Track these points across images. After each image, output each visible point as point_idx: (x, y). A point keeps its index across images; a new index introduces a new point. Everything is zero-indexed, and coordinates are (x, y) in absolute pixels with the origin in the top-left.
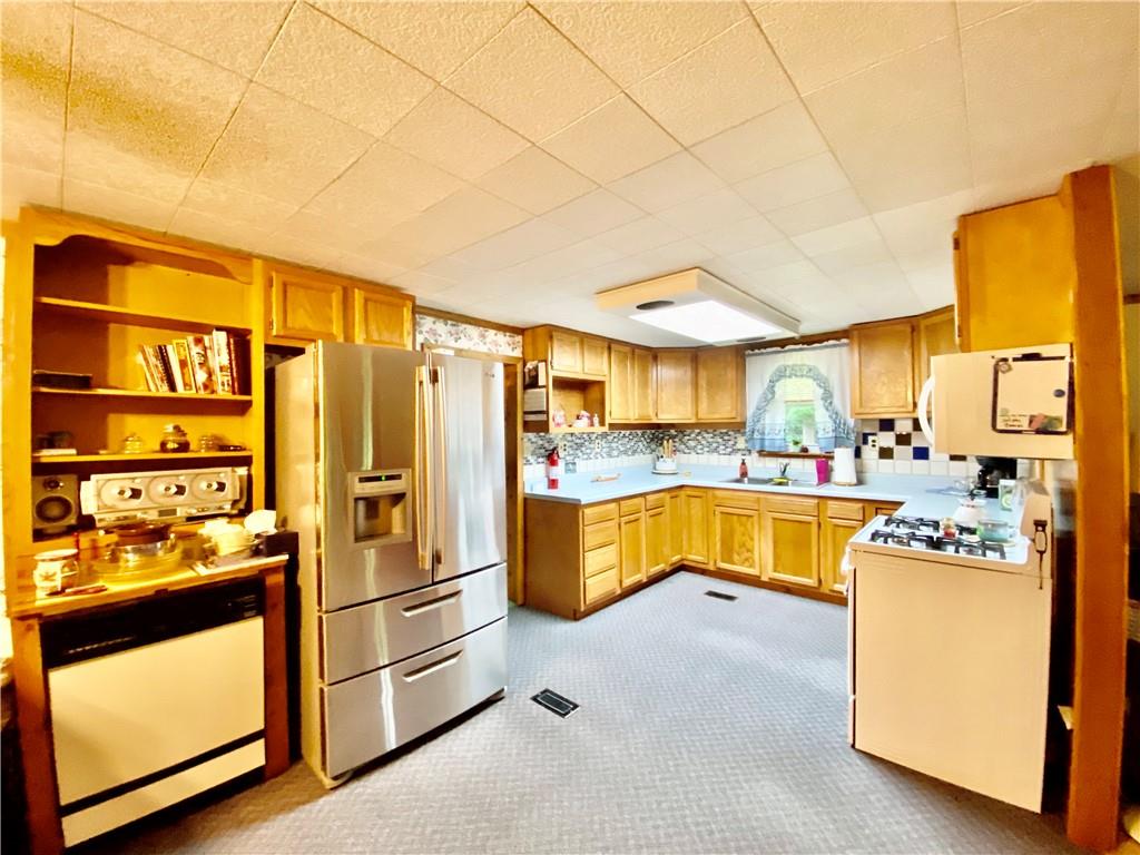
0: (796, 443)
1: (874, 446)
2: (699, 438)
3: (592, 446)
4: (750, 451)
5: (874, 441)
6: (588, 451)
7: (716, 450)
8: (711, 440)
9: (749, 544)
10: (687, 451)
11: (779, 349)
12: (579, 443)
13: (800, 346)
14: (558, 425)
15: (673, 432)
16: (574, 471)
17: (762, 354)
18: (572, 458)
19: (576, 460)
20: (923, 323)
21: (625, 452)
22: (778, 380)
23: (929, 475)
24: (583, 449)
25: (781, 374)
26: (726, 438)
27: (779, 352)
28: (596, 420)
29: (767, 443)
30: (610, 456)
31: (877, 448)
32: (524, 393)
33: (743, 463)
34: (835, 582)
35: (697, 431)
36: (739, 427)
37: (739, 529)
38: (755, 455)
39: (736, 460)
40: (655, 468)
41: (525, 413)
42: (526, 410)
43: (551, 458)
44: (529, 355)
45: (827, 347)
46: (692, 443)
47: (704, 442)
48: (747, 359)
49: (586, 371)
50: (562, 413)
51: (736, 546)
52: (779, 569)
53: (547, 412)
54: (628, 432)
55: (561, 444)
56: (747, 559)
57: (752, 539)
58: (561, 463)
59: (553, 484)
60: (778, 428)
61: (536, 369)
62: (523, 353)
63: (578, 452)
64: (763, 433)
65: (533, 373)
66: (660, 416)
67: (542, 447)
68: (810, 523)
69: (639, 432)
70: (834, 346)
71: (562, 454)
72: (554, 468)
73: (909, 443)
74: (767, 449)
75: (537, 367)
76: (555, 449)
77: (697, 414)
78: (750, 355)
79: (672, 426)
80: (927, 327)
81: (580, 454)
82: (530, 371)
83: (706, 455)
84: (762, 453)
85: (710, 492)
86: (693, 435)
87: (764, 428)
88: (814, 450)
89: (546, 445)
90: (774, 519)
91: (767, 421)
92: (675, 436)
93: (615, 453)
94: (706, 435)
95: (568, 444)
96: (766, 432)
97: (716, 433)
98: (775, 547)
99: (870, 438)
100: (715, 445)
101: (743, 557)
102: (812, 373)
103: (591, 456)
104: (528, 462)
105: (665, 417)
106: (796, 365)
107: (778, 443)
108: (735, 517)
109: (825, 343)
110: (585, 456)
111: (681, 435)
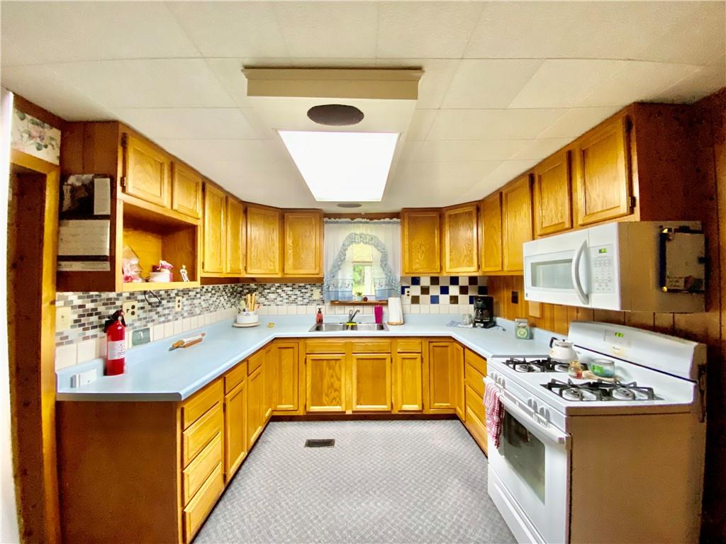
0: (359, 294)
1: (408, 295)
2: (279, 291)
3: (170, 305)
4: (323, 302)
5: (408, 292)
6: (167, 311)
7: (294, 302)
8: (290, 293)
9: (336, 385)
10: (266, 303)
11: (349, 220)
12: (154, 301)
13: (365, 220)
14: (127, 279)
15: (253, 286)
16: (147, 340)
17: (337, 222)
18: (144, 322)
19: (150, 325)
20: (447, 214)
21: (208, 309)
22: (349, 245)
23: (439, 314)
24: (160, 309)
25: (351, 240)
26: (303, 291)
27: (351, 223)
28: (184, 272)
29: (340, 295)
30: (191, 314)
31: (410, 297)
32: (60, 225)
33: (320, 312)
34: (403, 404)
35: (277, 285)
36: (317, 282)
37: (328, 372)
38: (328, 304)
39: (312, 310)
40: (236, 322)
41: (61, 258)
42: (60, 254)
43: (113, 327)
44: (75, 164)
45: (384, 223)
46: (272, 296)
47: (283, 294)
48: (326, 225)
49: (175, 207)
50: (135, 261)
51: (325, 388)
52: (361, 402)
53: (112, 259)
54: (211, 286)
55: (127, 305)
56: (334, 398)
57: (339, 380)
58: (128, 334)
59: (114, 367)
60: (347, 283)
61: (89, 188)
62: (61, 158)
63: (153, 314)
64: (336, 287)
65: (82, 194)
66: (249, 270)
67: (94, 312)
68: (385, 359)
69: (221, 286)
70: (389, 223)
71: (128, 318)
72: (118, 343)
73: (428, 293)
74: (340, 300)
75: (92, 183)
76: (118, 313)
77: (283, 270)
78: (327, 222)
79: (253, 280)
80: (450, 216)
81: (155, 317)
82: (74, 189)
83: (285, 306)
84: (333, 303)
85: (301, 342)
86: (273, 289)
87: (338, 283)
88: (371, 299)
89: (101, 309)
90: (358, 359)
91: (339, 277)
92: (255, 290)
93: (197, 310)
94: (285, 289)
95: (138, 305)
96: (340, 285)
97: (296, 286)
98: (358, 382)
99: (406, 290)
100: (294, 297)
101: (331, 396)
102: (373, 242)
103: (170, 317)
104: (64, 340)
105: (254, 272)
106: (363, 234)
107: (347, 294)
108: (325, 362)
109: (382, 220)
110: (162, 319)
111: (260, 289)
